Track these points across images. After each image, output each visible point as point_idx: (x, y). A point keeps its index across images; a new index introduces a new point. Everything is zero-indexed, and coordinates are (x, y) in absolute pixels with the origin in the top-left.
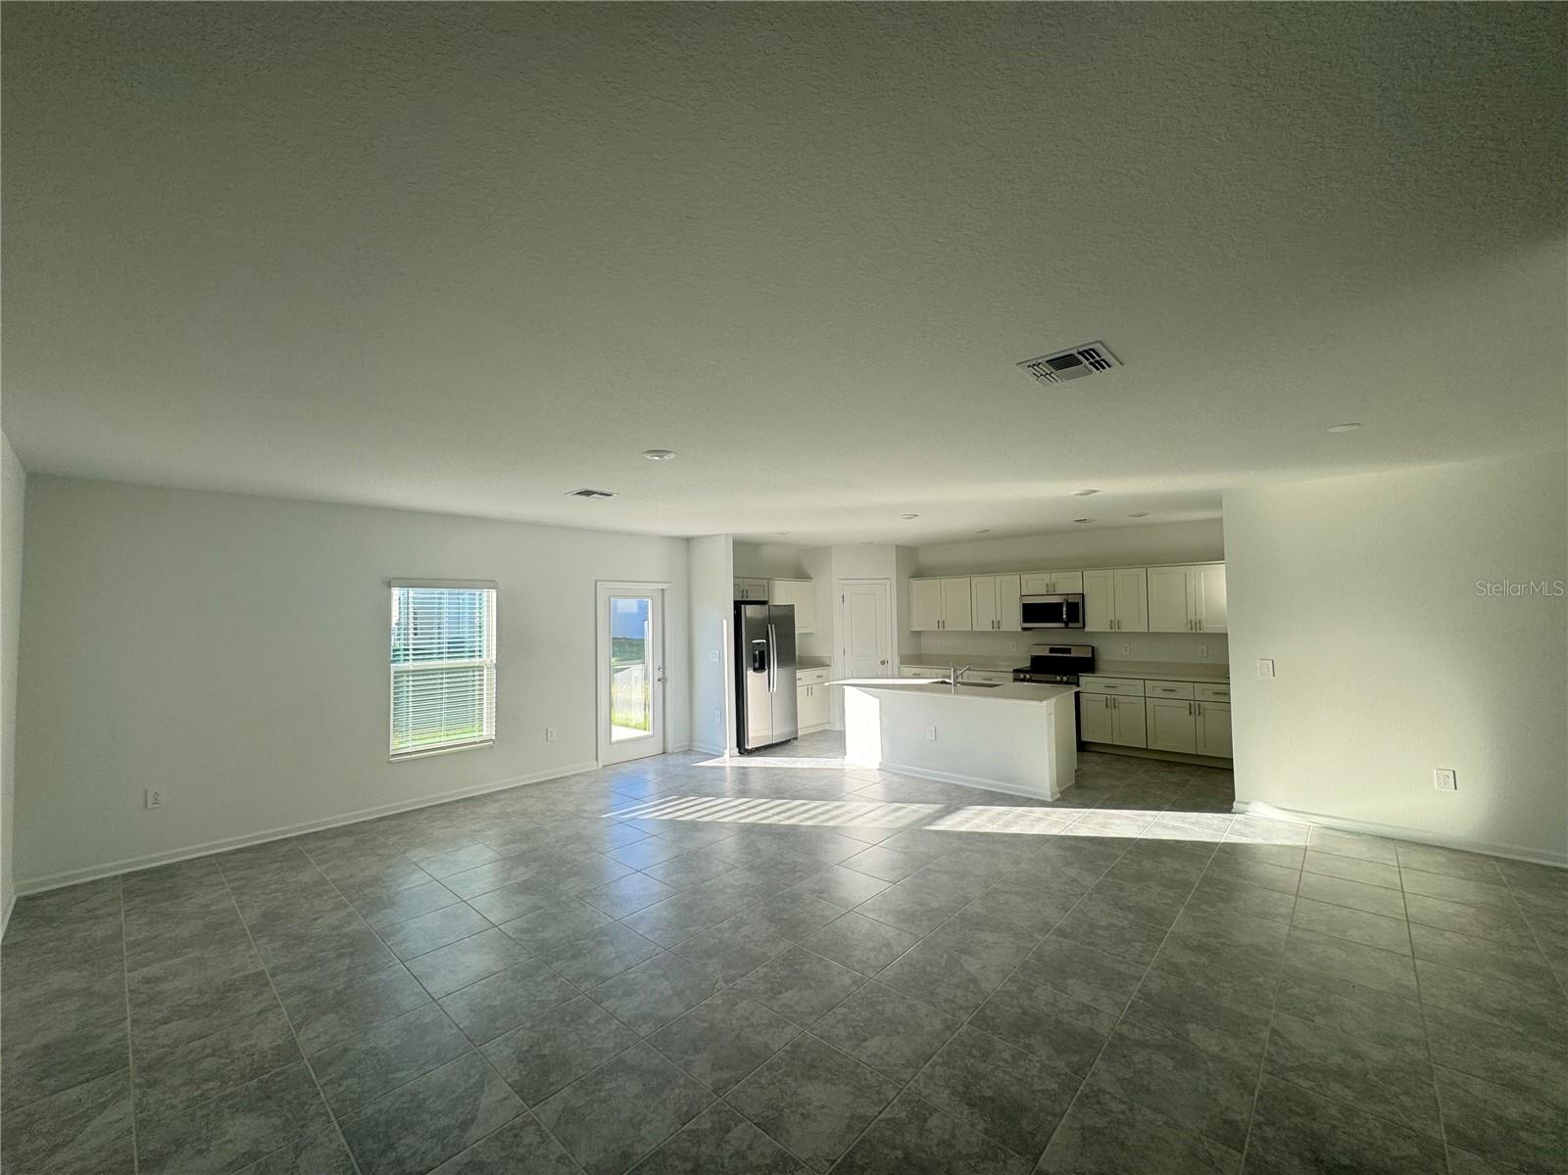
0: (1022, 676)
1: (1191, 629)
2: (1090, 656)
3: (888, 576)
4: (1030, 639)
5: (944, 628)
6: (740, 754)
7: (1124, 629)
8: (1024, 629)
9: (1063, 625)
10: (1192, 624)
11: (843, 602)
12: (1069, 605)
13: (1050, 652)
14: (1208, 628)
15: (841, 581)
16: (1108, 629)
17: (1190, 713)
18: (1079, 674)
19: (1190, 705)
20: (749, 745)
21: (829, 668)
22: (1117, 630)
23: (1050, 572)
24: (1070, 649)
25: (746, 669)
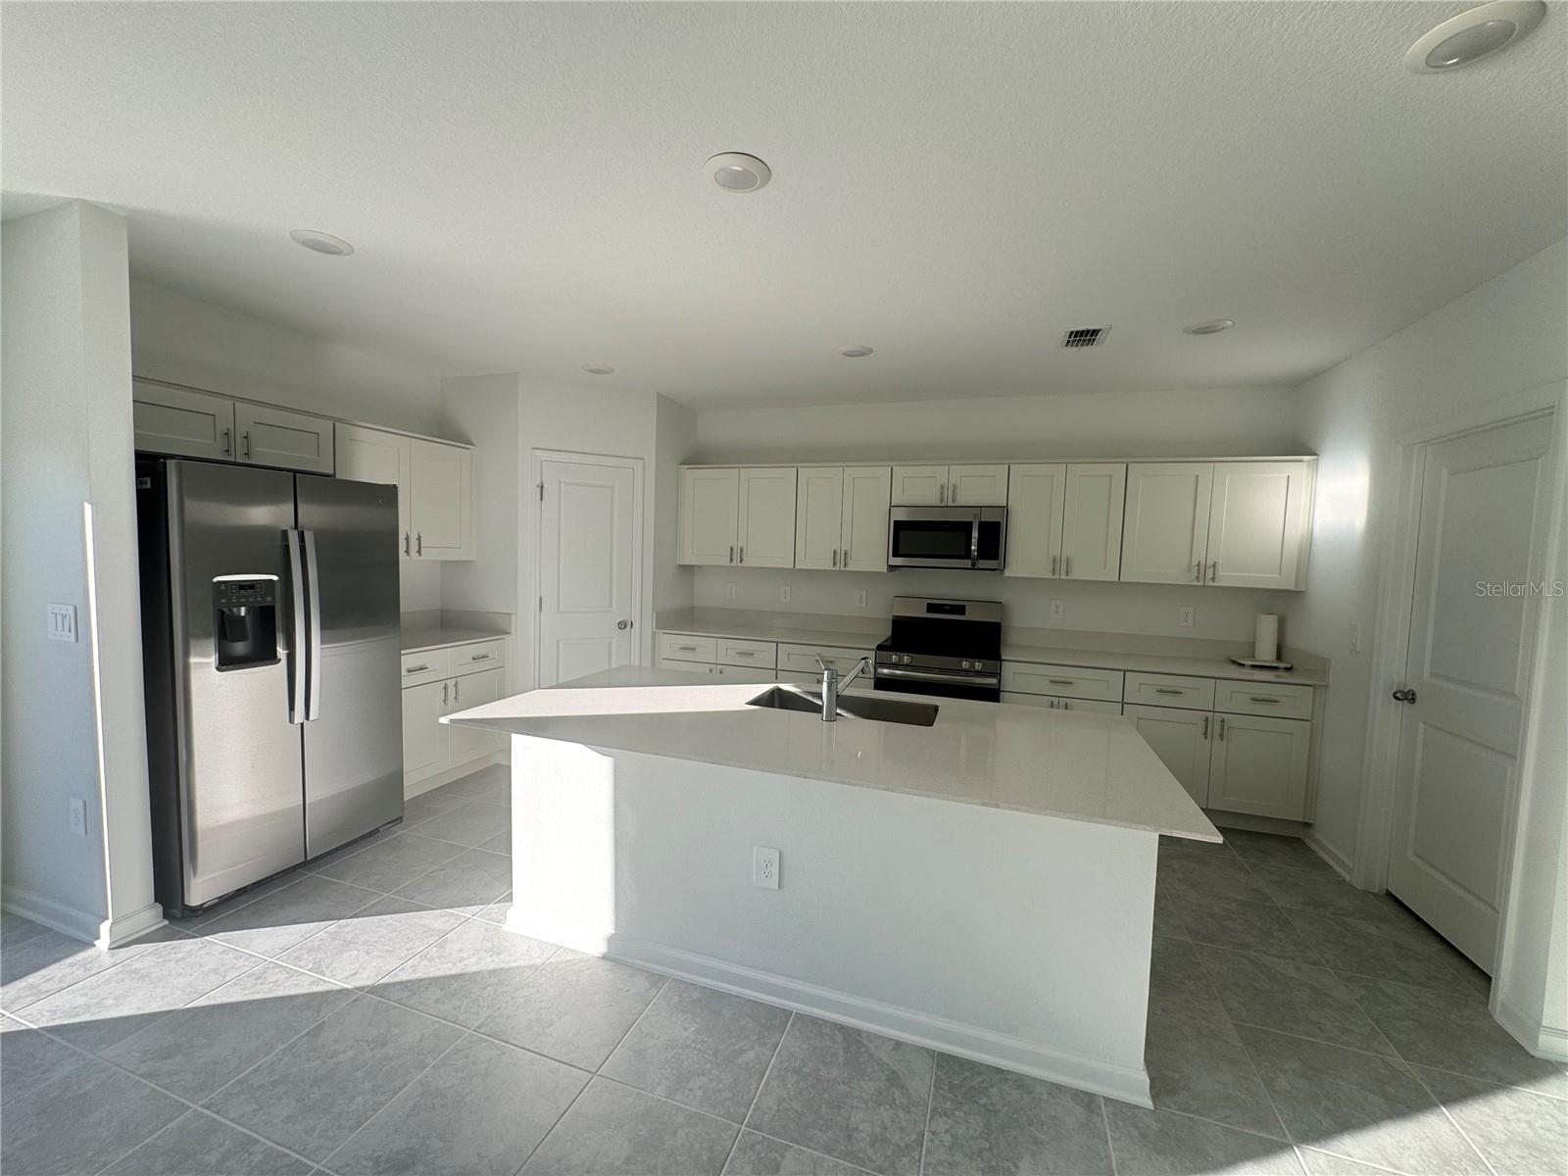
0: (895, 658)
1: (1198, 579)
2: (996, 621)
3: (639, 456)
4: (901, 585)
5: (741, 561)
6: (166, 922)
7: (1077, 574)
8: (892, 568)
9: (968, 563)
10: (1199, 569)
11: (542, 499)
12: (983, 526)
13: (928, 611)
14: (1227, 577)
15: (538, 453)
16: (1046, 574)
17: (1205, 734)
18: (1003, 657)
19: (1207, 720)
20: (199, 890)
21: (506, 637)
22: (1063, 577)
23: (949, 465)
24: (964, 607)
25: (187, 659)
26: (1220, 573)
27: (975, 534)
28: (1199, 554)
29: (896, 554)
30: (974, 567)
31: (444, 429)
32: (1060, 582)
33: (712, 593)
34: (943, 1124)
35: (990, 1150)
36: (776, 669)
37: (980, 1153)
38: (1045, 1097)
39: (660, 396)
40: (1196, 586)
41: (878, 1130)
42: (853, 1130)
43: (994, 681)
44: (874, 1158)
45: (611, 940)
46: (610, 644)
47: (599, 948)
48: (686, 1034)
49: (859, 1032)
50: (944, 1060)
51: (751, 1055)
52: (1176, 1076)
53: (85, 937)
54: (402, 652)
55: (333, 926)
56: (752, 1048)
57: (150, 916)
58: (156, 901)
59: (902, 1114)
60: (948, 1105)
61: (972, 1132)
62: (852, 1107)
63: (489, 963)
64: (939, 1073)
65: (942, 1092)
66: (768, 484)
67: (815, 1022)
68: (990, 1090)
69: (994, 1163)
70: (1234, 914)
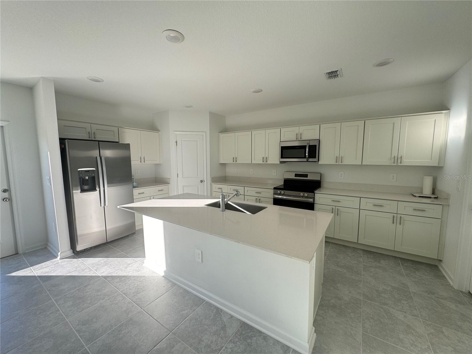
0: (279, 192)
1: (394, 163)
2: (320, 179)
3: (204, 131)
4: (285, 168)
5: (236, 161)
6: (73, 254)
7: (346, 162)
8: (281, 162)
9: (305, 160)
10: (394, 159)
11: (177, 145)
12: (310, 147)
13: (295, 177)
14: (406, 162)
15: (175, 132)
16: (333, 162)
17: (393, 222)
18: (315, 192)
19: (394, 216)
20: (79, 248)
21: (169, 185)
22: (340, 163)
23: (299, 126)
24: (307, 175)
25: (72, 190)
26: (404, 160)
27: (307, 150)
28: (395, 154)
29: (282, 157)
30: (307, 161)
31: (153, 128)
32: (339, 165)
33: (231, 171)
34: (231, 345)
36: (244, 195)
38: (271, 344)
39: (210, 112)
40: (393, 165)
41: (209, 343)
42: (202, 341)
43: (312, 200)
44: (203, 351)
45: (165, 272)
46: (198, 187)
47: (163, 274)
48: (172, 302)
49: (222, 310)
50: (244, 325)
51: (186, 311)
52: (326, 347)
53: (56, 255)
54: (133, 189)
55: (105, 259)
57: (70, 253)
58: (71, 249)
59: (220, 339)
60: (236, 340)
61: (239, 350)
62: (206, 334)
63: (135, 274)
64: (240, 329)
65: (237, 335)
66: (243, 137)
67: (210, 305)
68: (253, 338)
70: (388, 291)
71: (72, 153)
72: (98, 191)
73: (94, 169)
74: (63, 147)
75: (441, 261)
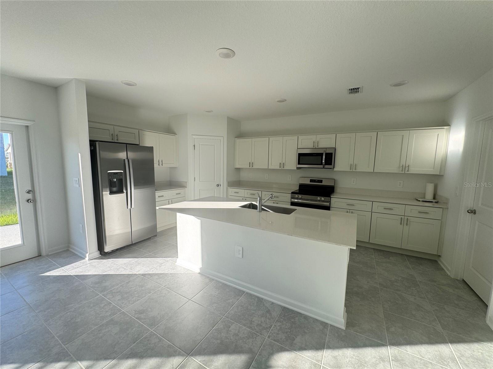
0: (296, 196)
1: (402, 171)
2: (334, 185)
3: (222, 136)
4: (301, 173)
5: (253, 166)
6: (101, 255)
7: (359, 170)
8: (298, 168)
9: (322, 166)
10: (403, 168)
11: (194, 149)
12: (327, 154)
13: (310, 182)
14: (413, 170)
15: (193, 136)
16: (348, 170)
17: (401, 224)
18: (331, 196)
19: (401, 218)
20: (107, 249)
21: (186, 188)
22: (354, 170)
23: (316, 135)
24: (322, 180)
25: (102, 192)
26: (411, 168)
27: (324, 157)
28: (403, 162)
29: (299, 164)
30: (324, 168)
31: (169, 130)
32: (353, 172)
33: (245, 176)
34: (279, 324)
35: (290, 332)
37: (287, 333)
38: (312, 322)
39: (227, 117)
40: (402, 173)
41: (260, 323)
42: (253, 322)
43: (328, 204)
44: (256, 329)
45: (201, 269)
46: (214, 191)
47: (198, 271)
48: (215, 294)
49: (262, 299)
50: (285, 309)
51: (231, 300)
52: (357, 322)
53: (82, 256)
54: (156, 192)
55: (136, 259)
56: (232, 299)
57: (97, 254)
58: (98, 250)
59: (268, 320)
60: (282, 320)
61: (286, 327)
62: (254, 317)
63: (172, 272)
64: (282, 312)
65: (281, 316)
66: (261, 143)
67: (251, 295)
68: (296, 318)
69: (290, 335)
70: (399, 281)
71: (102, 154)
72: (125, 193)
73: (122, 171)
74: (93, 149)
75: (440, 256)
